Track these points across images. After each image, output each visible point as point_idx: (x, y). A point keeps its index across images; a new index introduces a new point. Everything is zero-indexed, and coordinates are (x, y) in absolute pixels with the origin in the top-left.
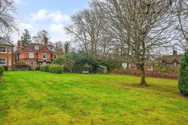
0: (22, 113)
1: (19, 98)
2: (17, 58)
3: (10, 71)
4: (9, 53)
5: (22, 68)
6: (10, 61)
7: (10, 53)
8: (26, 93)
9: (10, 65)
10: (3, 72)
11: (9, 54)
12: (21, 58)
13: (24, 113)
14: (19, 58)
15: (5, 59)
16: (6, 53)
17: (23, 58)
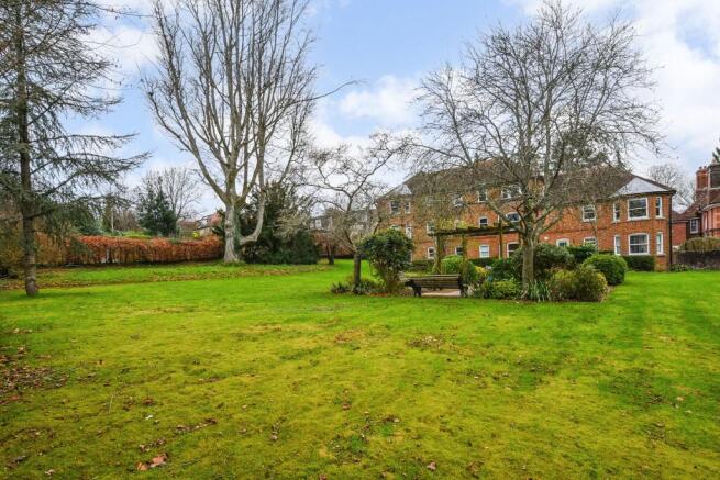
0: (572, 397)
1: (606, 354)
2: (694, 229)
3: (660, 271)
4: (657, 217)
5: (706, 261)
6: (660, 241)
7: (660, 216)
8: (646, 342)
9: (660, 252)
10: (623, 273)
11: (658, 220)
12: (710, 228)
13: (578, 398)
14: (701, 229)
15: (644, 237)
16: (646, 217)
17: (715, 227)
